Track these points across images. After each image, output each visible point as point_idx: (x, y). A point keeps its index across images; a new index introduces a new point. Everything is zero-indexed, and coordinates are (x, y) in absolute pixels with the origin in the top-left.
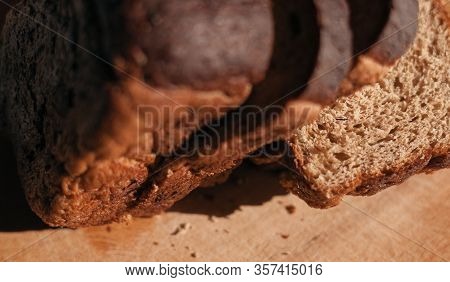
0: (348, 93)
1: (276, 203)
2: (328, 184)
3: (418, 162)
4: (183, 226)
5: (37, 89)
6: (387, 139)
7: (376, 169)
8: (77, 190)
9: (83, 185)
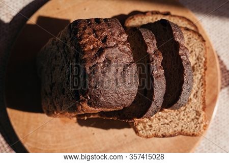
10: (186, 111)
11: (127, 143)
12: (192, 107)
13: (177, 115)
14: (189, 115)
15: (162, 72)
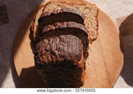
10: (85, 14)
11: (100, 45)
12: (84, 11)
13: (87, 18)
14: (87, 12)
15: (65, 23)
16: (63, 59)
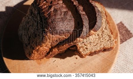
0: (88, 37)
1: (74, 57)
2: (84, 53)
3: (101, 50)
4: (55, 61)
5: (29, 33)
6: (95, 45)
7: (93, 51)
8: (36, 52)
9: (37, 52)
10: (103, 37)
16: (47, 17)
